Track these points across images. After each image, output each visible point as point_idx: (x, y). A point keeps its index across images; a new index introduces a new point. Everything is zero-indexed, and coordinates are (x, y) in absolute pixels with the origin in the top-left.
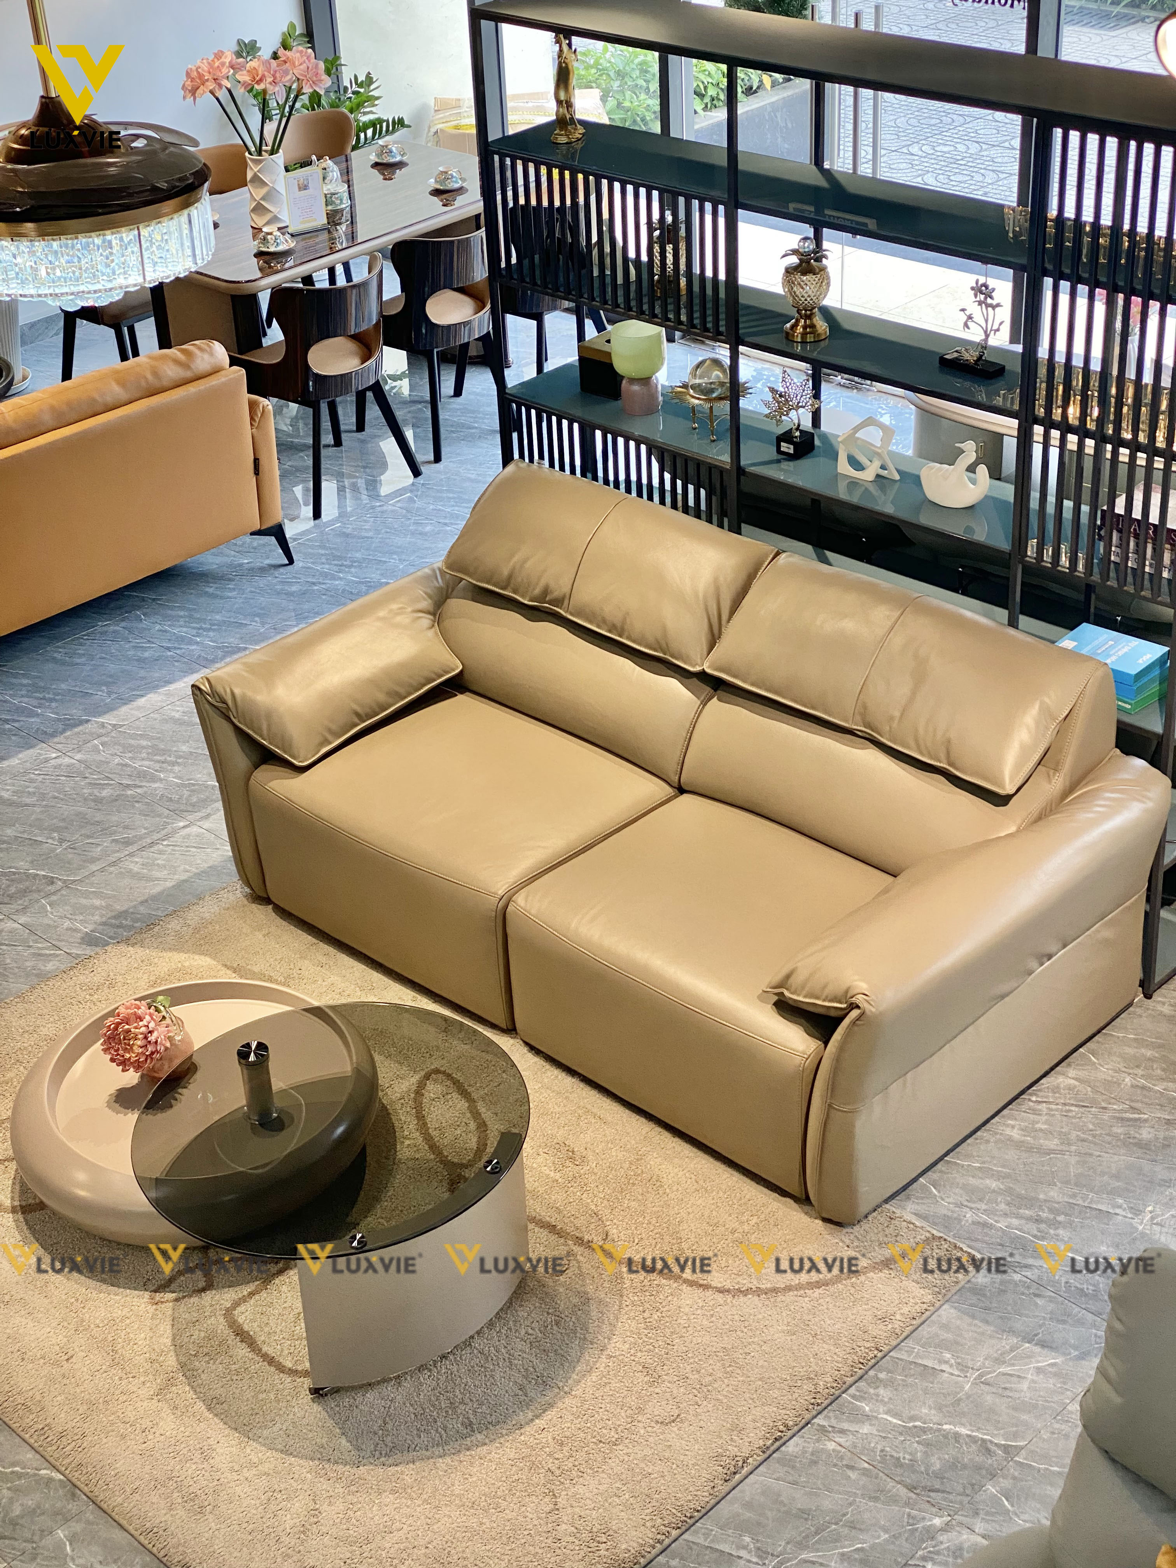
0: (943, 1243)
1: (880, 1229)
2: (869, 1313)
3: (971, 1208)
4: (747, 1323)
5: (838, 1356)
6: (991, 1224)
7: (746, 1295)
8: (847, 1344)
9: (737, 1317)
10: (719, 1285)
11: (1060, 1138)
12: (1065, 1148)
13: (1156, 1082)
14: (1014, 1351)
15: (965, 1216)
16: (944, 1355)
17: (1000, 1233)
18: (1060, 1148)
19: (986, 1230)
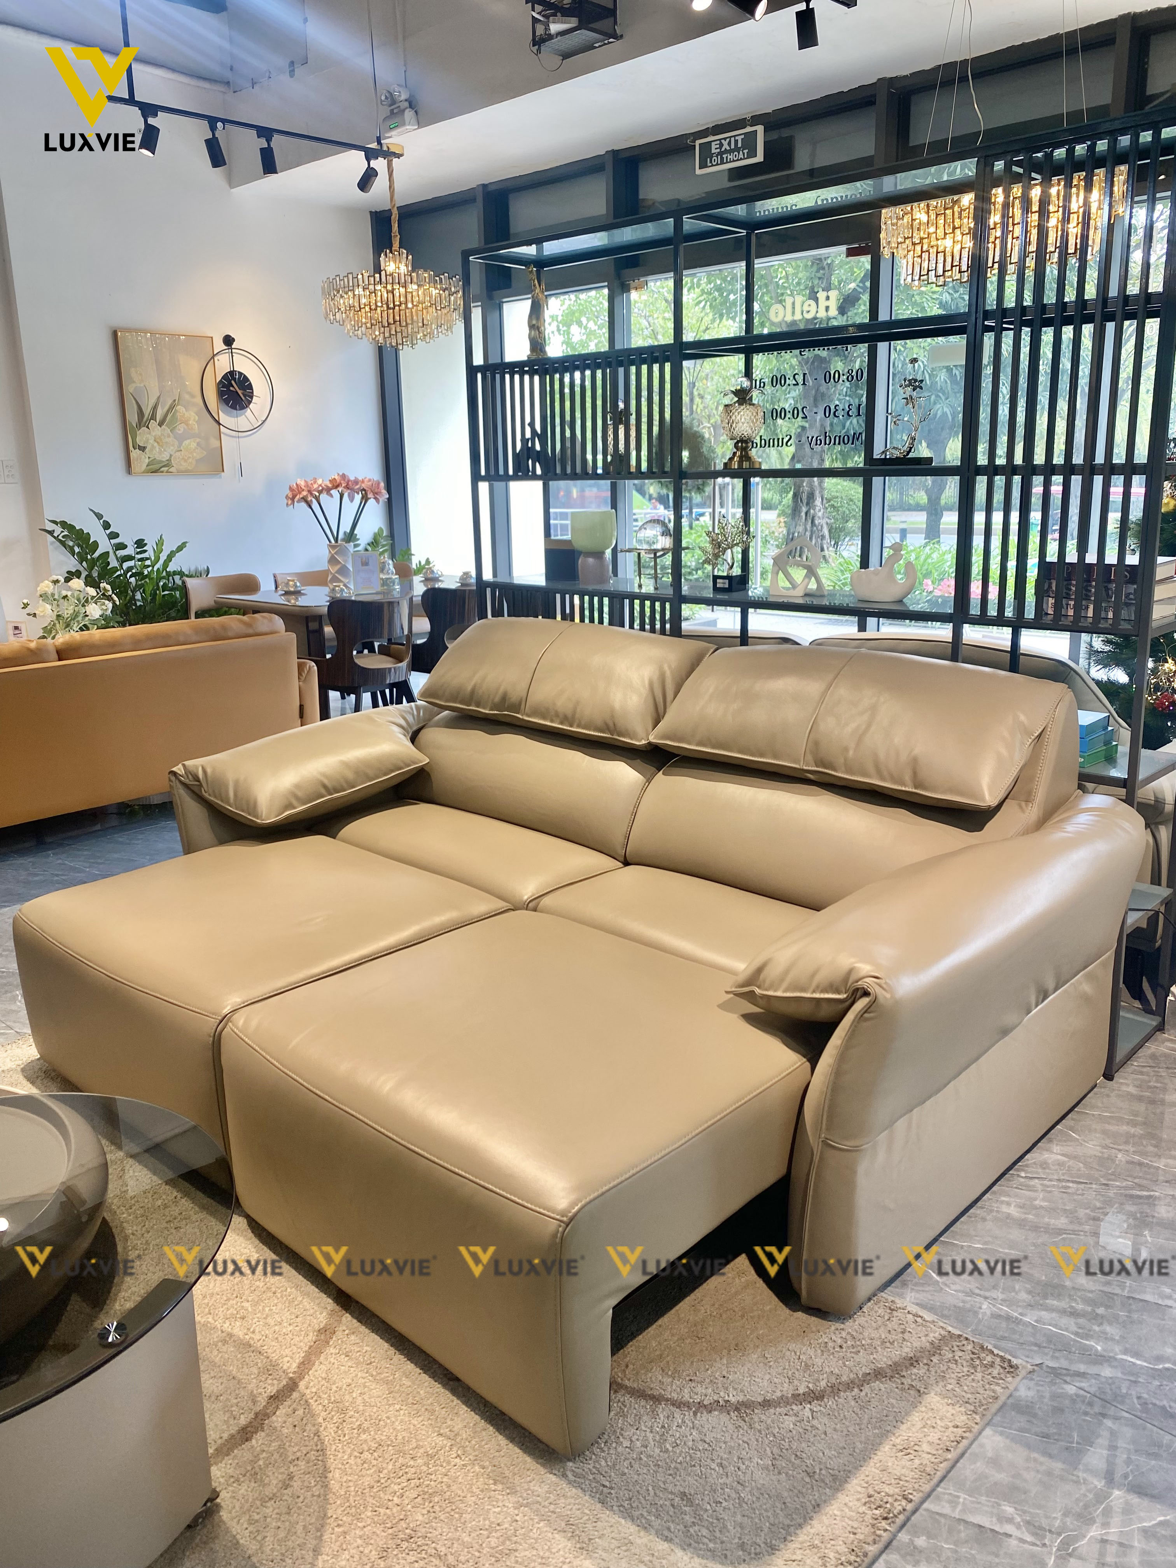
0: (965, 1342)
3: (986, 1298)
7: (711, 1412)
10: (675, 1397)
11: (1067, 1217)
12: (1076, 1227)
13: (1154, 1159)
14: (1102, 1503)
15: (980, 1308)
16: (1003, 1508)
17: (1030, 1329)
18: (1071, 1227)
19: (1012, 1326)
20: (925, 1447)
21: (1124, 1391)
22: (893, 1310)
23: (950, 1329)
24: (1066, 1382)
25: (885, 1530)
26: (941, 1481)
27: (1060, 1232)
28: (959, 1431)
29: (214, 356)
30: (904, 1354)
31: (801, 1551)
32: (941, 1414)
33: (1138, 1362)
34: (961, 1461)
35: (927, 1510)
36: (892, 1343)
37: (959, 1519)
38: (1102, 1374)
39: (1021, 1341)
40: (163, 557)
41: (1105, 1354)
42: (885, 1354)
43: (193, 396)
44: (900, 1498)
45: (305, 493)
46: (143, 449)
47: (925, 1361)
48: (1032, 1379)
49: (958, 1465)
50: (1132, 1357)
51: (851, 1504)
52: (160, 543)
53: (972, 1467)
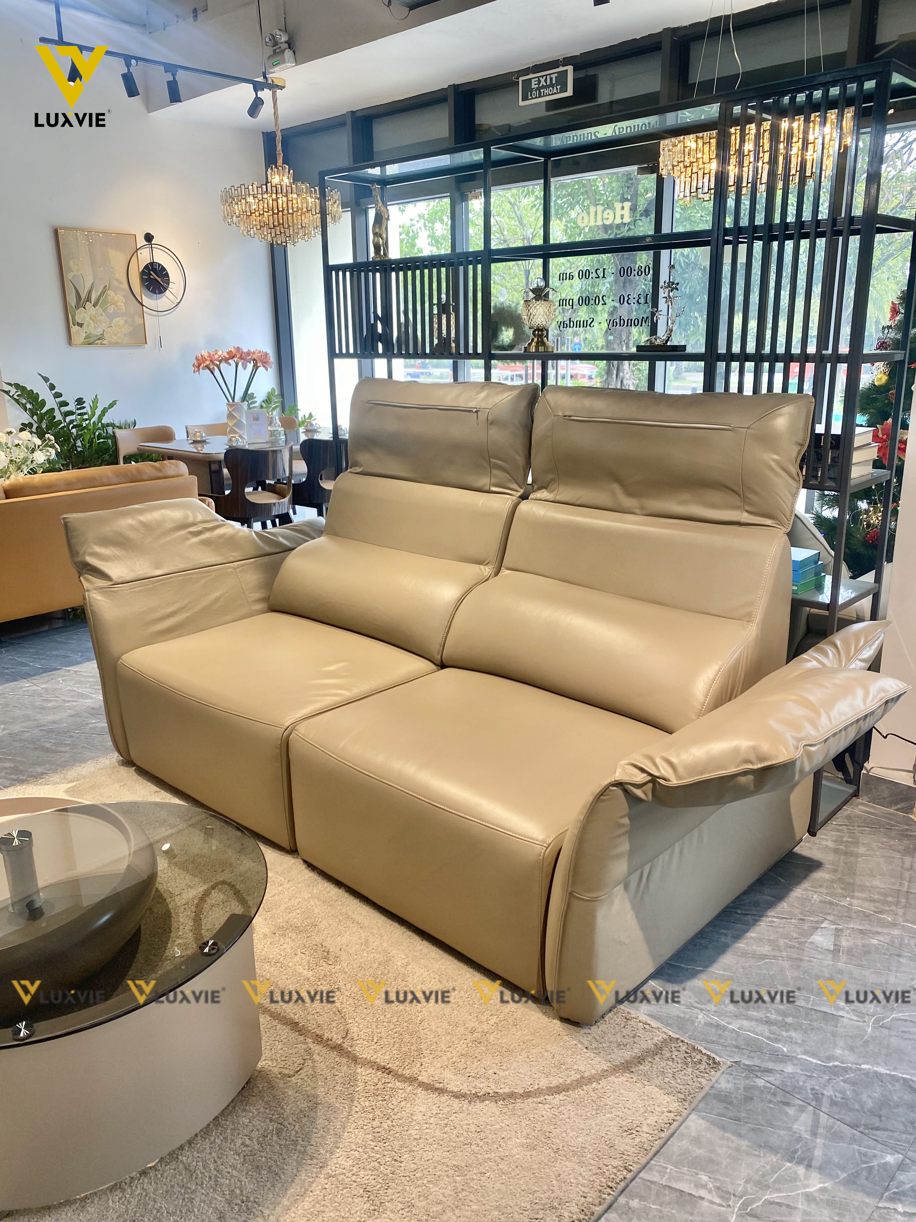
0: (681, 1044)
1: (617, 1030)
2: (614, 1123)
3: (702, 1010)
4: (483, 1135)
5: (584, 1177)
6: (724, 1026)
7: (483, 1101)
8: (592, 1162)
9: (473, 1128)
10: (456, 1090)
11: (770, 945)
12: (777, 953)
13: (841, 899)
14: (776, 1172)
15: (697, 1018)
16: (700, 1176)
17: (734, 1035)
18: (772, 953)
19: (720, 1032)
20: (645, 1128)
21: (801, 1083)
22: (628, 1019)
23: (671, 1033)
24: (757, 1077)
25: (609, 1194)
26: (655, 1155)
27: (763, 957)
28: (672, 1115)
29: (137, 250)
30: (634, 1054)
31: (543, 1211)
32: (659, 1102)
33: (814, 1061)
34: (671, 1139)
35: (640, 1178)
36: (625, 1045)
37: (665, 1186)
38: (786, 1070)
39: (726, 1044)
40: (98, 412)
41: (789, 1054)
42: (620, 1054)
43: (120, 283)
44: (621, 1169)
45: (208, 362)
46: (81, 325)
47: (650, 1060)
48: (731, 1074)
49: (669, 1142)
50: (809, 1057)
51: (584, 1174)
52: (95, 401)
53: (679, 1144)
